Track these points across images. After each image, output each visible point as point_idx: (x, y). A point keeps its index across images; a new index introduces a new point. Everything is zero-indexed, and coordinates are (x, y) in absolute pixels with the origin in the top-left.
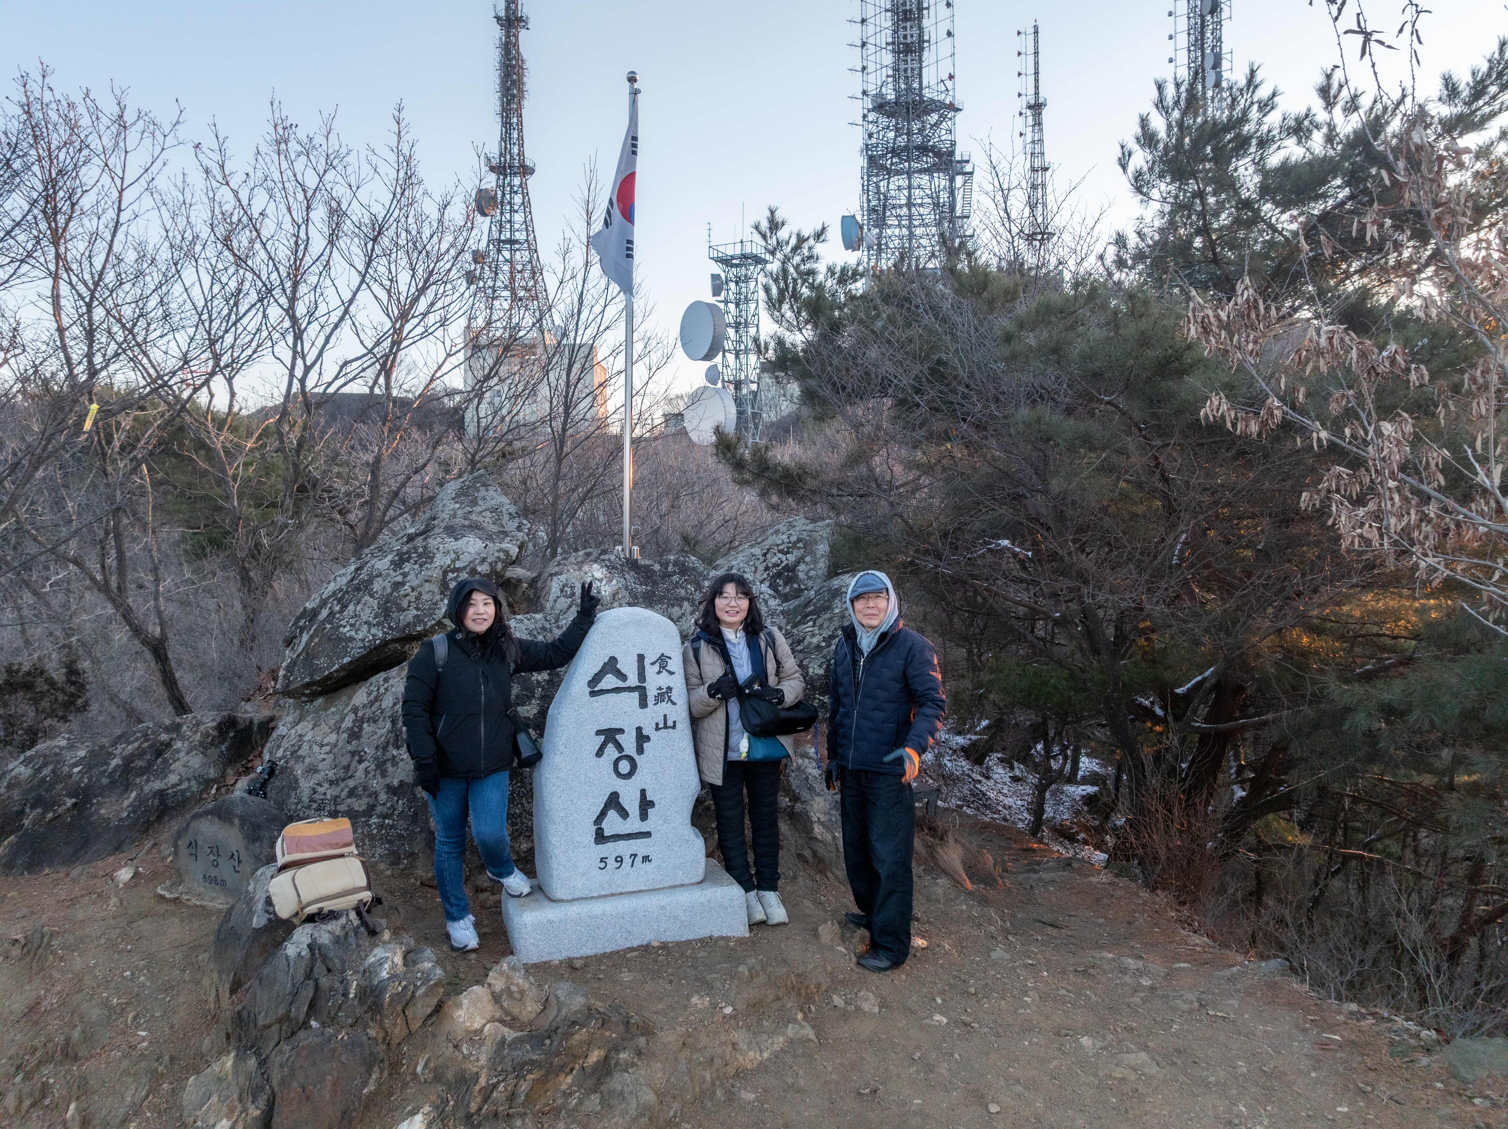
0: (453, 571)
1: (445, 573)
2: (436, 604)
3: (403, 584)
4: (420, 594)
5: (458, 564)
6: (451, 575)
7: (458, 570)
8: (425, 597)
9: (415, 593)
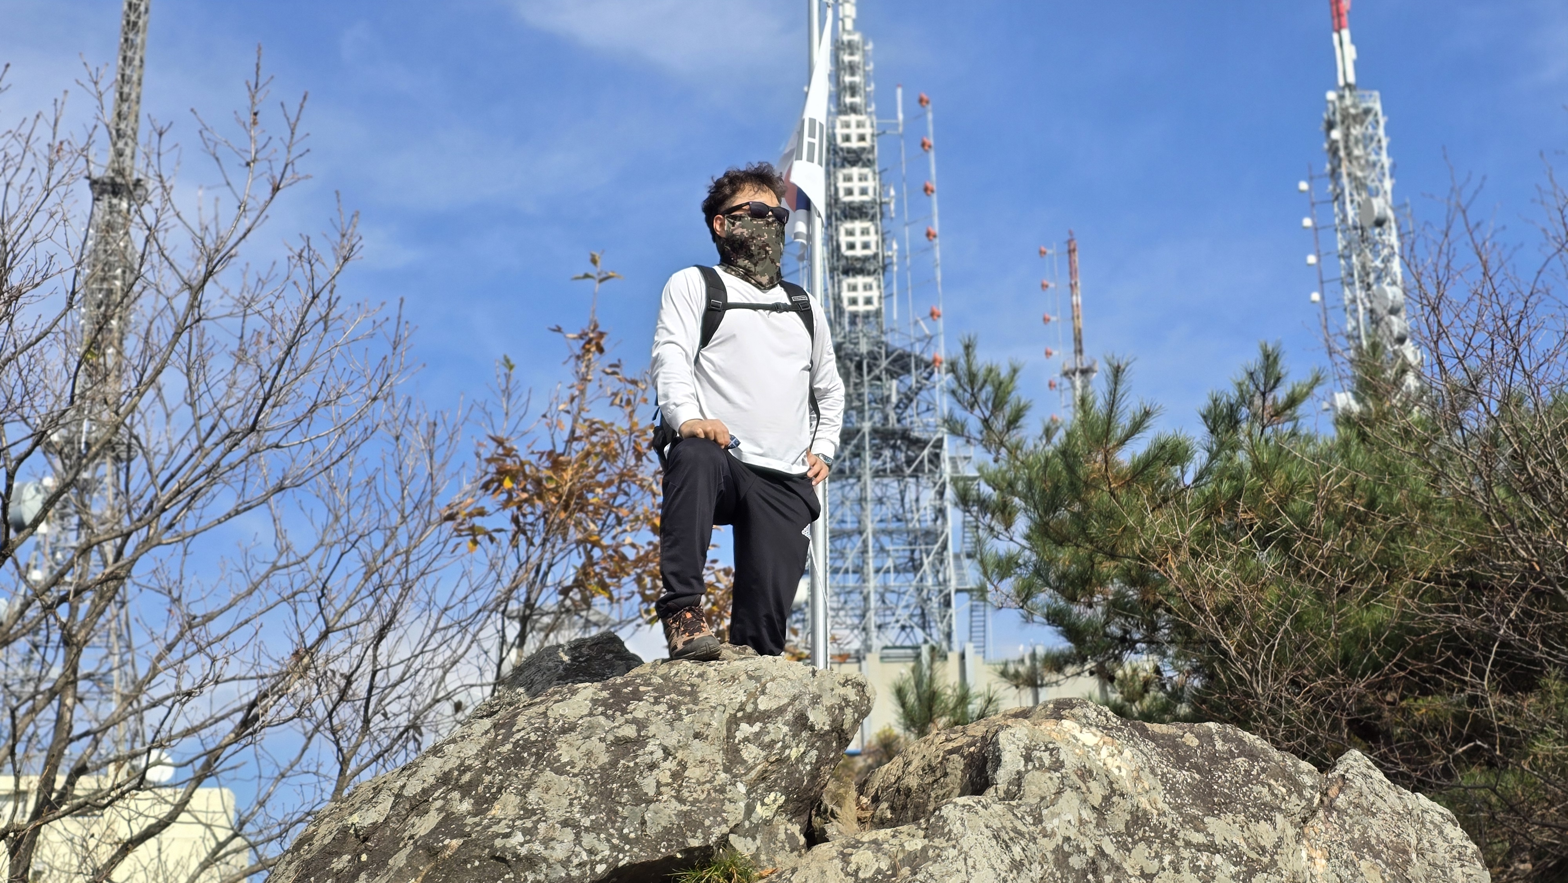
0: (750, 719)
1: (733, 722)
2: (722, 790)
3: (640, 742)
4: (683, 765)
5: (764, 704)
6: (745, 729)
7: (765, 717)
8: (693, 773)
9: (670, 765)
